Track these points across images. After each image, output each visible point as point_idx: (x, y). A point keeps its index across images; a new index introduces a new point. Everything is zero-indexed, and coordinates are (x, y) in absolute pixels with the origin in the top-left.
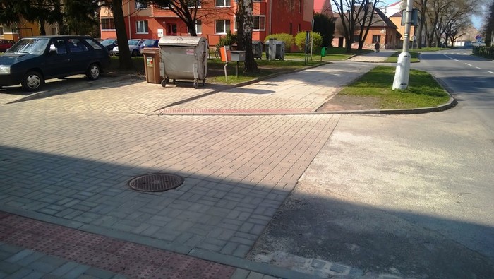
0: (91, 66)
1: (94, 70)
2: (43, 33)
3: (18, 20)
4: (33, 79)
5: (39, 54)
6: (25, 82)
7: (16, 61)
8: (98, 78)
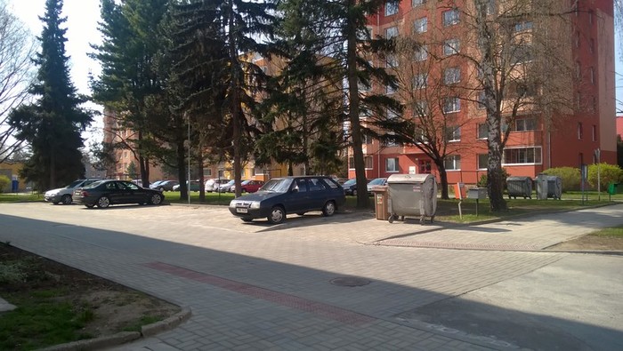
0: (327, 204)
1: (330, 207)
2: (291, 173)
3: (269, 163)
4: (276, 214)
5: (283, 192)
6: (270, 216)
7: (265, 198)
8: (332, 215)
